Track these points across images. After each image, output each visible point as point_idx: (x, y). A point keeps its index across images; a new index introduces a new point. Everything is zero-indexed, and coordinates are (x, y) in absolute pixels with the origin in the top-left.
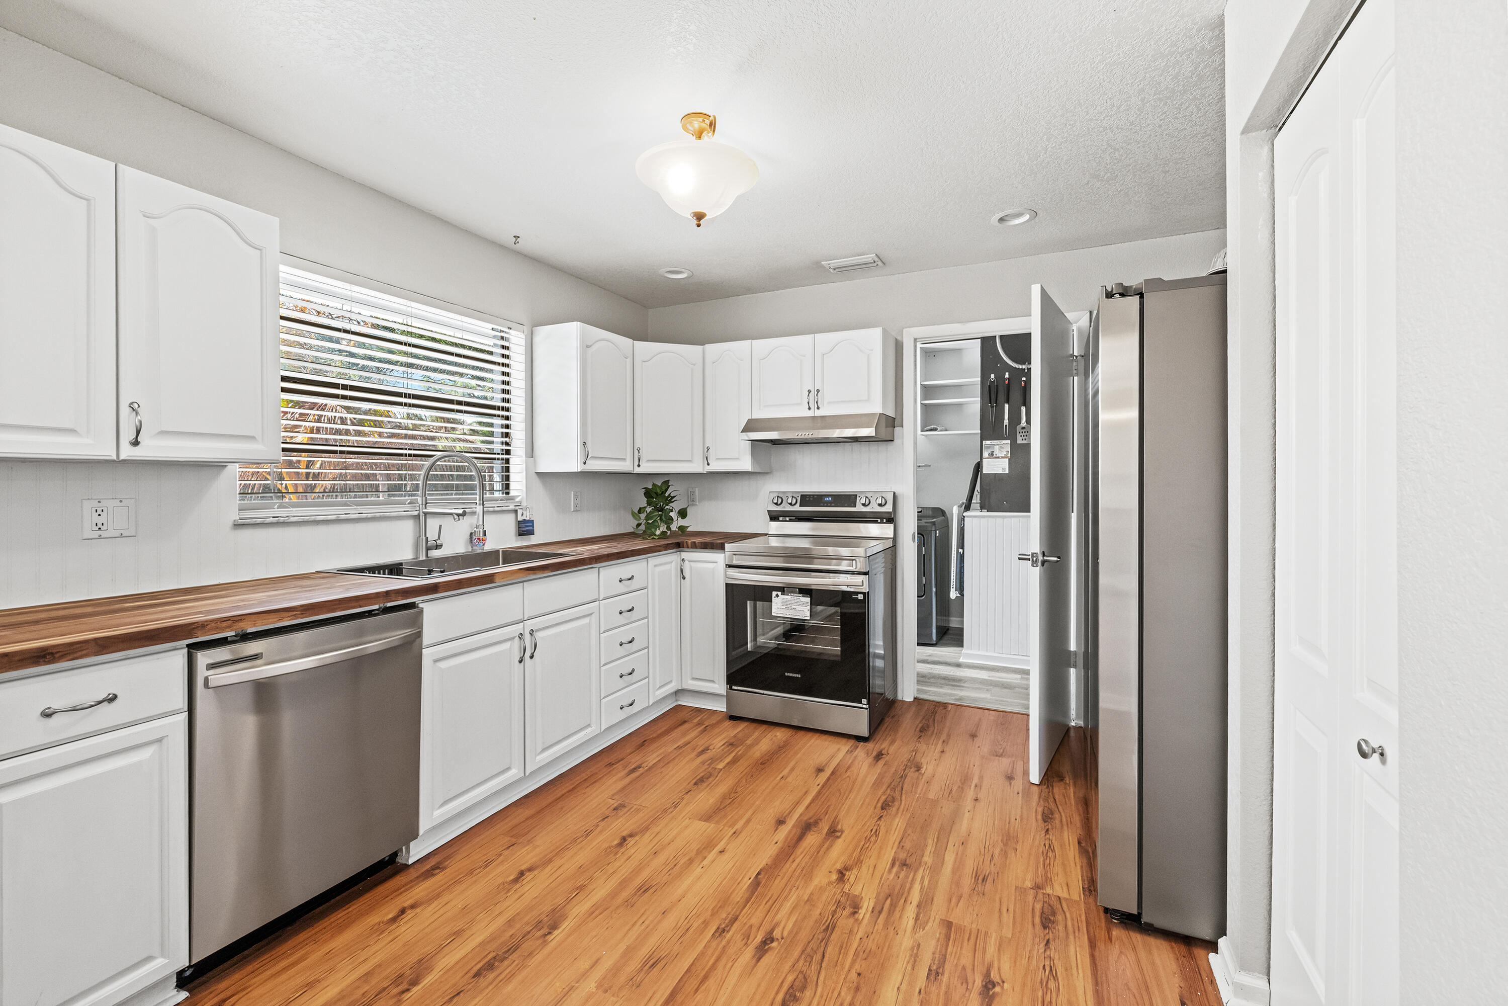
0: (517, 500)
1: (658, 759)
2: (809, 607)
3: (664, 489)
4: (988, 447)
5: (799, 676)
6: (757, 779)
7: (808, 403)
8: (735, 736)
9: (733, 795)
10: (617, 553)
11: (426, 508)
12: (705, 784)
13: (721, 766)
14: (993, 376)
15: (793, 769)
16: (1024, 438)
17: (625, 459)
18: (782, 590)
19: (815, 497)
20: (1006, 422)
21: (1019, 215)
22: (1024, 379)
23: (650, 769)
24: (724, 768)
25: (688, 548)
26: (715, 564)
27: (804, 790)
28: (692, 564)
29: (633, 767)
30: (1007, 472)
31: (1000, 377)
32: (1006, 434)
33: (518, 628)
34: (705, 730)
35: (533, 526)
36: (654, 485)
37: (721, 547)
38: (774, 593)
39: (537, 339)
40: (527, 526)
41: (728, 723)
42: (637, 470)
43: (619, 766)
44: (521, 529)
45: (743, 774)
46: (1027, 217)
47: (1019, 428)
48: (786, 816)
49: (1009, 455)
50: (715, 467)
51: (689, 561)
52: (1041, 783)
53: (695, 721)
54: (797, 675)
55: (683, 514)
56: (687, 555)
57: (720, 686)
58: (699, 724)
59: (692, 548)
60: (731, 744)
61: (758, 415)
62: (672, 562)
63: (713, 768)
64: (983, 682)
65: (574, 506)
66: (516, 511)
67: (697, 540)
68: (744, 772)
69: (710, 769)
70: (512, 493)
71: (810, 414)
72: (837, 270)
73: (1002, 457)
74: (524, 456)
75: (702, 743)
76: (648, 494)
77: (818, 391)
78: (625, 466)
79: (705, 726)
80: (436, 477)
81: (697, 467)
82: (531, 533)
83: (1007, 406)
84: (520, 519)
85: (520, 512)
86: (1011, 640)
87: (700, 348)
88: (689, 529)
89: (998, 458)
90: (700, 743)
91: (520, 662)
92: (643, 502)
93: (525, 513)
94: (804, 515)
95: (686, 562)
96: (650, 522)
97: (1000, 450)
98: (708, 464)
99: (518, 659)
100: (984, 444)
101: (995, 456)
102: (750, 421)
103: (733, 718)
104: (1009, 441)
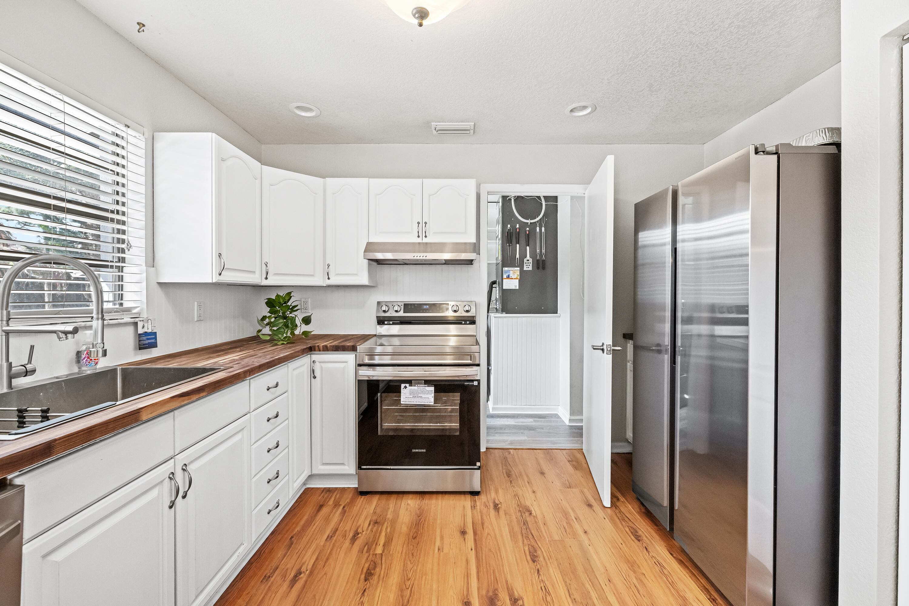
0: (135, 311)
1: (314, 558)
2: (433, 395)
3: (287, 298)
4: (506, 272)
5: (425, 450)
6: (419, 558)
7: (418, 232)
8: (375, 513)
9: (408, 583)
10: (267, 363)
11: (8, 325)
12: (376, 578)
13: (379, 550)
14: (509, 226)
15: (442, 538)
16: (528, 267)
17: (254, 272)
18: (410, 382)
19: (416, 305)
20: (518, 256)
21: (585, 107)
22: (528, 229)
23: (311, 572)
24: (383, 551)
25: (320, 351)
26: (346, 363)
27: (464, 559)
28: (323, 365)
29: (292, 575)
30: (518, 288)
31: (513, 227)
32: (517, 264)
33: (168, 467)
34: (344, 512)
35: (156, 338)
36: (278, 296)
37: (354, 349)
38: (403, 386)
39: (158, 146)
40: (148, 339)
41: (361, 500)
42: (265, 283)
43: (276, 577)
44: (142, 342)
45: (403, 555)
46: (589, 110)
47: (525, 260)
48: (467, 596)
49: (519, 277)
50: (334, 281)
51: (320, 362)
52: (611, 505)
53: (331, 502)
54: (423, 451)
55: (307, 321)
56: (317, 357)
57: (351, 467)
58: (336, 505)
59: (323, 351)
60: (376, 522)
61: (374, 239)
62: (304, 365)
63: (373, 554)
64: (515, 427)
65: (197, 316)
66: (136, 324)
67: (328, 343)
68: (404, 552)
69: (371, 556)
70: (126, 305)
71: (419, 240)
72: (439, 132)
73: (515, 279)
74: (144, 265)
75: (348, 527)
76: (270, 303)
77: (426, 223)
78: (256, 279)
79: (342, 507)
80: (19, 286)
81: (319, 280)
82: (154, 345)
83: (518, 245)
84: (140, 331)
85: (140, 325)
86: (522, 396)
87: (321, 180)
88: (312, 333)
89: (512, 279)
90: (348, 528)
91: (171, 507)
92: (265, 311)
93: (146, 325)
94: (407, 319)
95: (317, 363)
96: (275, 328)
97: (513, 274)
98: (329, 279)
99: (168, 504)
100: (504, 270)
101: (510, 277)
102: (368, 244)
103: (363, 493)
104: (519, 269)
